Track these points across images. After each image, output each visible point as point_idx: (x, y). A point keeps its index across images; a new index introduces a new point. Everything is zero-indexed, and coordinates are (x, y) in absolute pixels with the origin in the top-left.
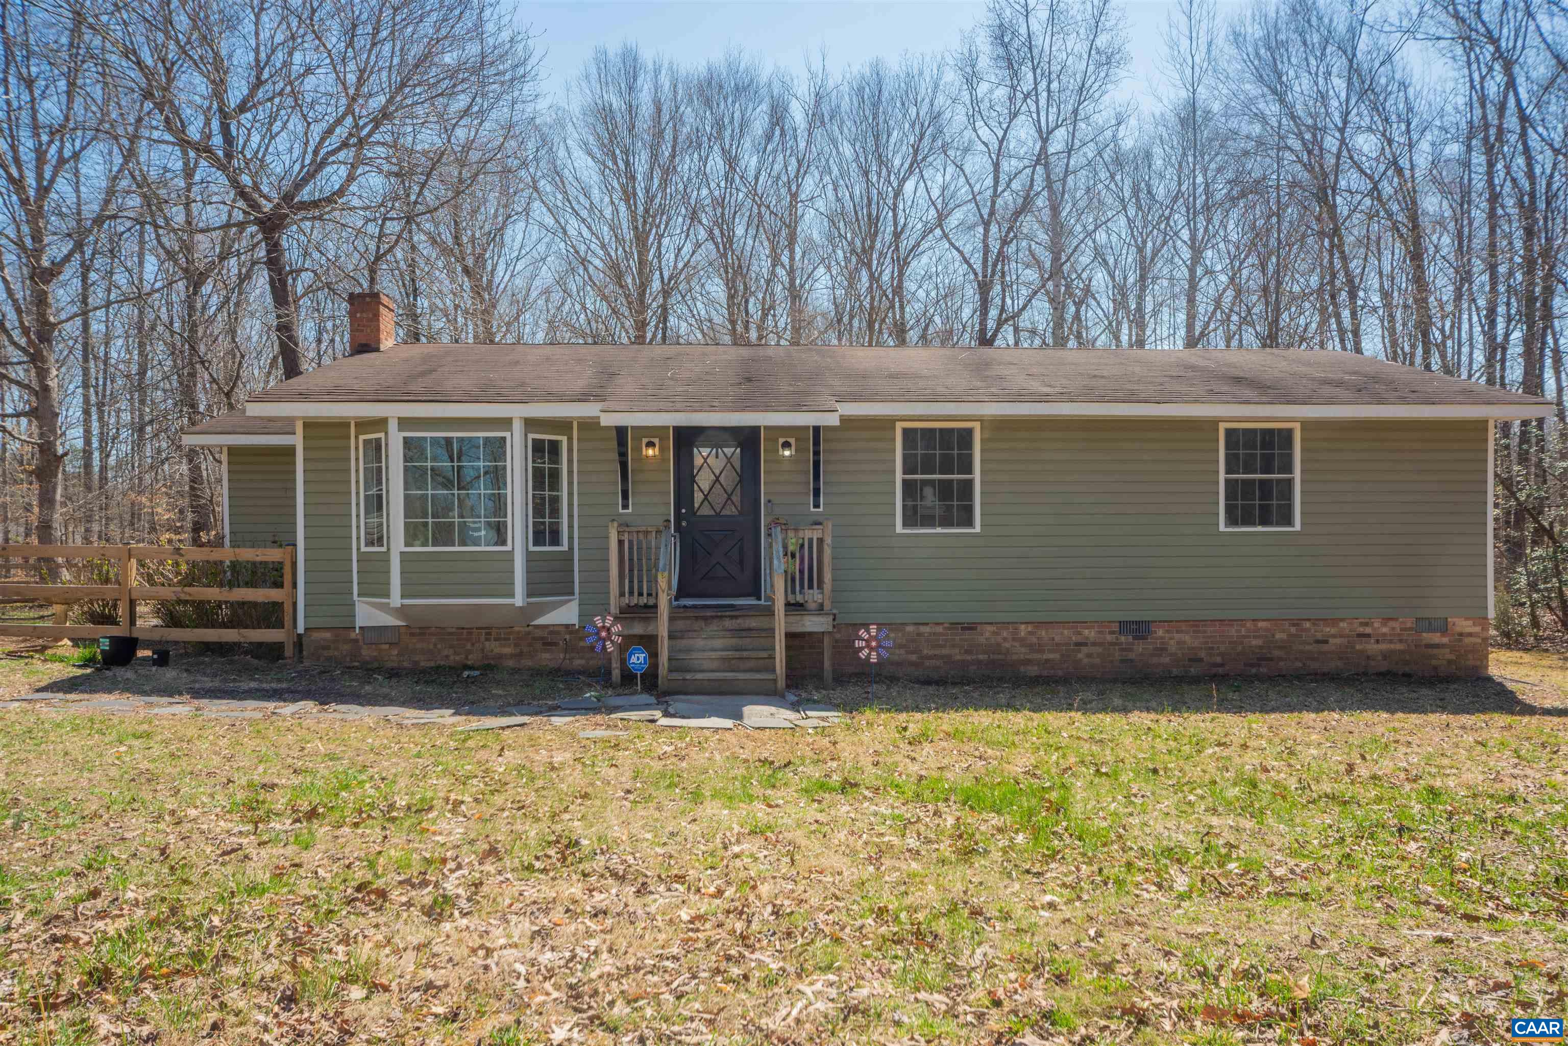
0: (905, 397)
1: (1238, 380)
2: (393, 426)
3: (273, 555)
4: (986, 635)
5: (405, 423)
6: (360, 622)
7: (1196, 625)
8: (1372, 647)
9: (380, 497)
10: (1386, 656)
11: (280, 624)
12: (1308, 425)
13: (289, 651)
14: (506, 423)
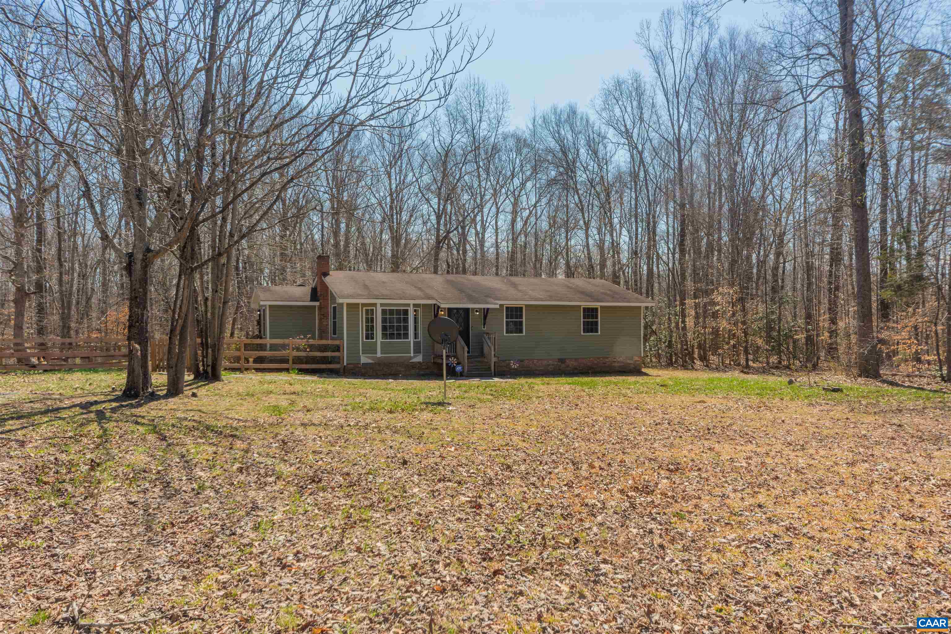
0: (506, 300)
1: (583, 293)
2: (378, 306)
3: (337, 342)
4: (526, 363)
5: (382, 305)
6: (362, 362)
7: (576, 360)
8: (616, 364)
9: (373, 326)
10: (620, 367)
11: (339, 363)
12: (601, 307)
13: (342, 371)
14: (409, 305)
